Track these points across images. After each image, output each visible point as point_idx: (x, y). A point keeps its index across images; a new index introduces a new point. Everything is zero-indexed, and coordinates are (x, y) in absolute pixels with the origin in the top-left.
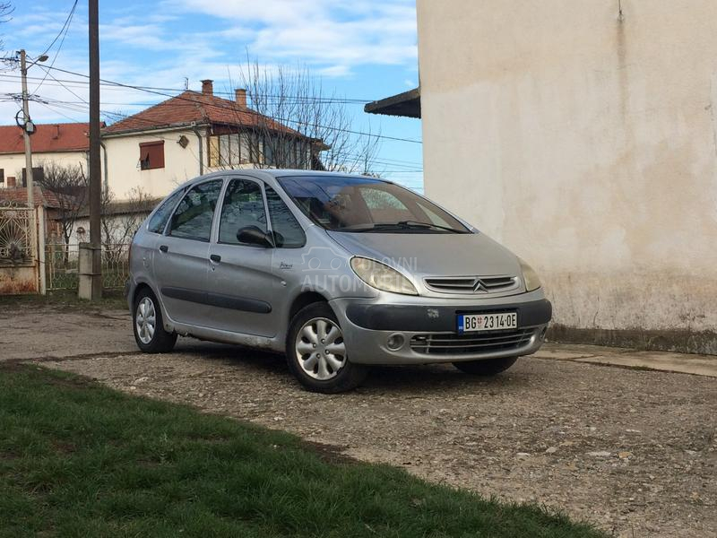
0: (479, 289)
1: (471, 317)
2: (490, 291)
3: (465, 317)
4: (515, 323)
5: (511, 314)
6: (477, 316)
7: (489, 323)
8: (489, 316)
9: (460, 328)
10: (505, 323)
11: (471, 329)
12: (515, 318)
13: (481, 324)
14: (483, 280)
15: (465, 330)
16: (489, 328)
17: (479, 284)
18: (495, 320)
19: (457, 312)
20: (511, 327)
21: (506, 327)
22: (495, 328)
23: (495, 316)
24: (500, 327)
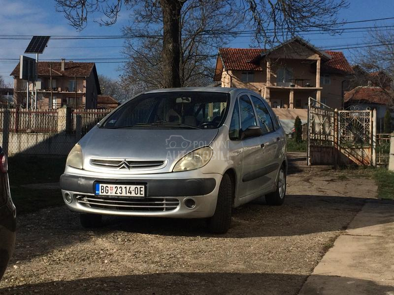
0: (124, 167)
1: (105, 185)
5: (139, 187)
8: (119, 186)
9: (97, 192)
11: (105, 194)
13: (112, 191)
14: (128, 162)
16: (119, 195)
17: (123, 165)
18: (124, 190)
20: (139, 195)
21: (133, 194)
22: (124, 194)
23: (123, 186)
24: (128, 195)
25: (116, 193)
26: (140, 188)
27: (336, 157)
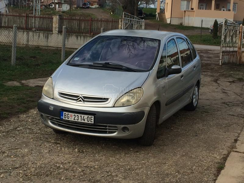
0: (80, 101)
2: (85, 103)
3: (64, 113)
4: (93, 121)
6: (70, 114)
7: (76, 118)
10: (86, 120)
12: (93, 118)
15: (64, 119)
17: (80, 99)
19: (62, 109)
25: (74, 119)
26: (91, 117)
27: (239, 58)
